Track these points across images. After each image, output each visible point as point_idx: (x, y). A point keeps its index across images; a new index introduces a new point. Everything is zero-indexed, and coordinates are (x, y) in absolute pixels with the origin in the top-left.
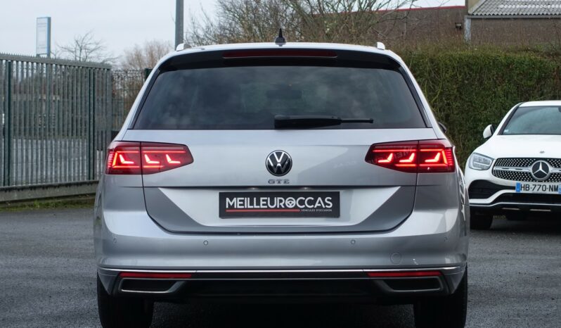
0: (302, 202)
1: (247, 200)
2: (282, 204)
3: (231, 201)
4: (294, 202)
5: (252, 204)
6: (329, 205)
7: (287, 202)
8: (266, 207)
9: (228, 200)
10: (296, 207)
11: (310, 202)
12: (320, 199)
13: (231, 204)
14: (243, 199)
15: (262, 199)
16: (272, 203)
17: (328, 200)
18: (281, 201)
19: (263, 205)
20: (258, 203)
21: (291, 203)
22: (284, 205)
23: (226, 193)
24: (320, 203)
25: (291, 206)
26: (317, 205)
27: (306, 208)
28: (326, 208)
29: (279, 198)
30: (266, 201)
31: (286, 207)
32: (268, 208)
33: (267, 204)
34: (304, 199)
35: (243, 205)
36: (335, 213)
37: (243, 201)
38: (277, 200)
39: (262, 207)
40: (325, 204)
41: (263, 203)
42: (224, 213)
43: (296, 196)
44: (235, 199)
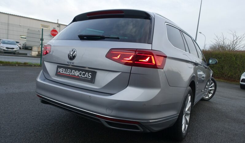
0: (80, 74)
2: (74, 73)
3: (60, 69)
4: (78, 73)
5: (65, 72)
6: (90, 77)
7: (76, 73)
8: (69, 74)
10: (78, 76)
11: (83, 74)
12: (87, 73)
13: (60, 71)
14: (63, 69)
15: (68, 70)
17: (90, 74)
18: (74, 72)
19: (68, 73)
20: (67, 72)
21: (77, 73)
22: (75, 74)
23: (59, 66)
24: (87, 75)
25: (76, 75)
26: (86, 76)
27: (81, 77)
28: (89, 78)
29: (74, 71)
30: (70, 71)
31: (75, 75)
32: (70, 74)
34: (81, 72)
35: (63, 72)
40: (89, 76)
42: (58, 74)
43: (79, 70)
44: (61, 69)
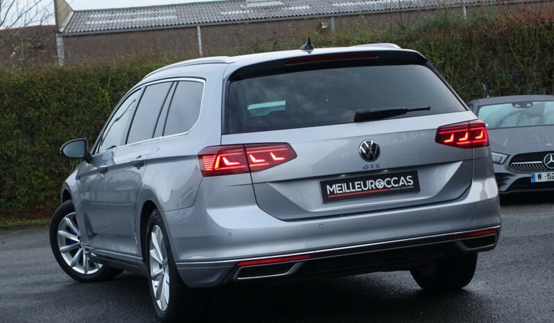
0: (389, 183)
1: (344, 186)
2: (373, 186)
3: (331, 187)
4: (382, 183)
5: (348, 188)
6: (410, 182)
7: (377, 184)
8: (360, 190)
9: (328, 187)
10: (385, 187)
11: (396, 182)
12: (402, 178)
13: (332, 190)
14: (340, 185)
15: (356, 183)
16: (365, 186)
17: (409, 178)
18: (372, 183)
19: (358, 188)
20: (354, 188)
21: (380, 184)
22: (375, 186)
23: (326, 181)
24: (403, 181)
25: (380, 187)
26: (401, 183)
27: (393, 187)
28: (408, 186)
29: (370, 181)
30: (360, 184)
31: (377, 189)
32: (363, 190)
33: (361, 188)
34: (389, 179)
35: (342, 190)
36: (416, 189)
37: (341, 186)
38: (368, 182)
39: (357, 190)
40: (408, 182)
41: (358, 187)
42: (327, 198)
43: (383, 177)
44: (334, 186)
